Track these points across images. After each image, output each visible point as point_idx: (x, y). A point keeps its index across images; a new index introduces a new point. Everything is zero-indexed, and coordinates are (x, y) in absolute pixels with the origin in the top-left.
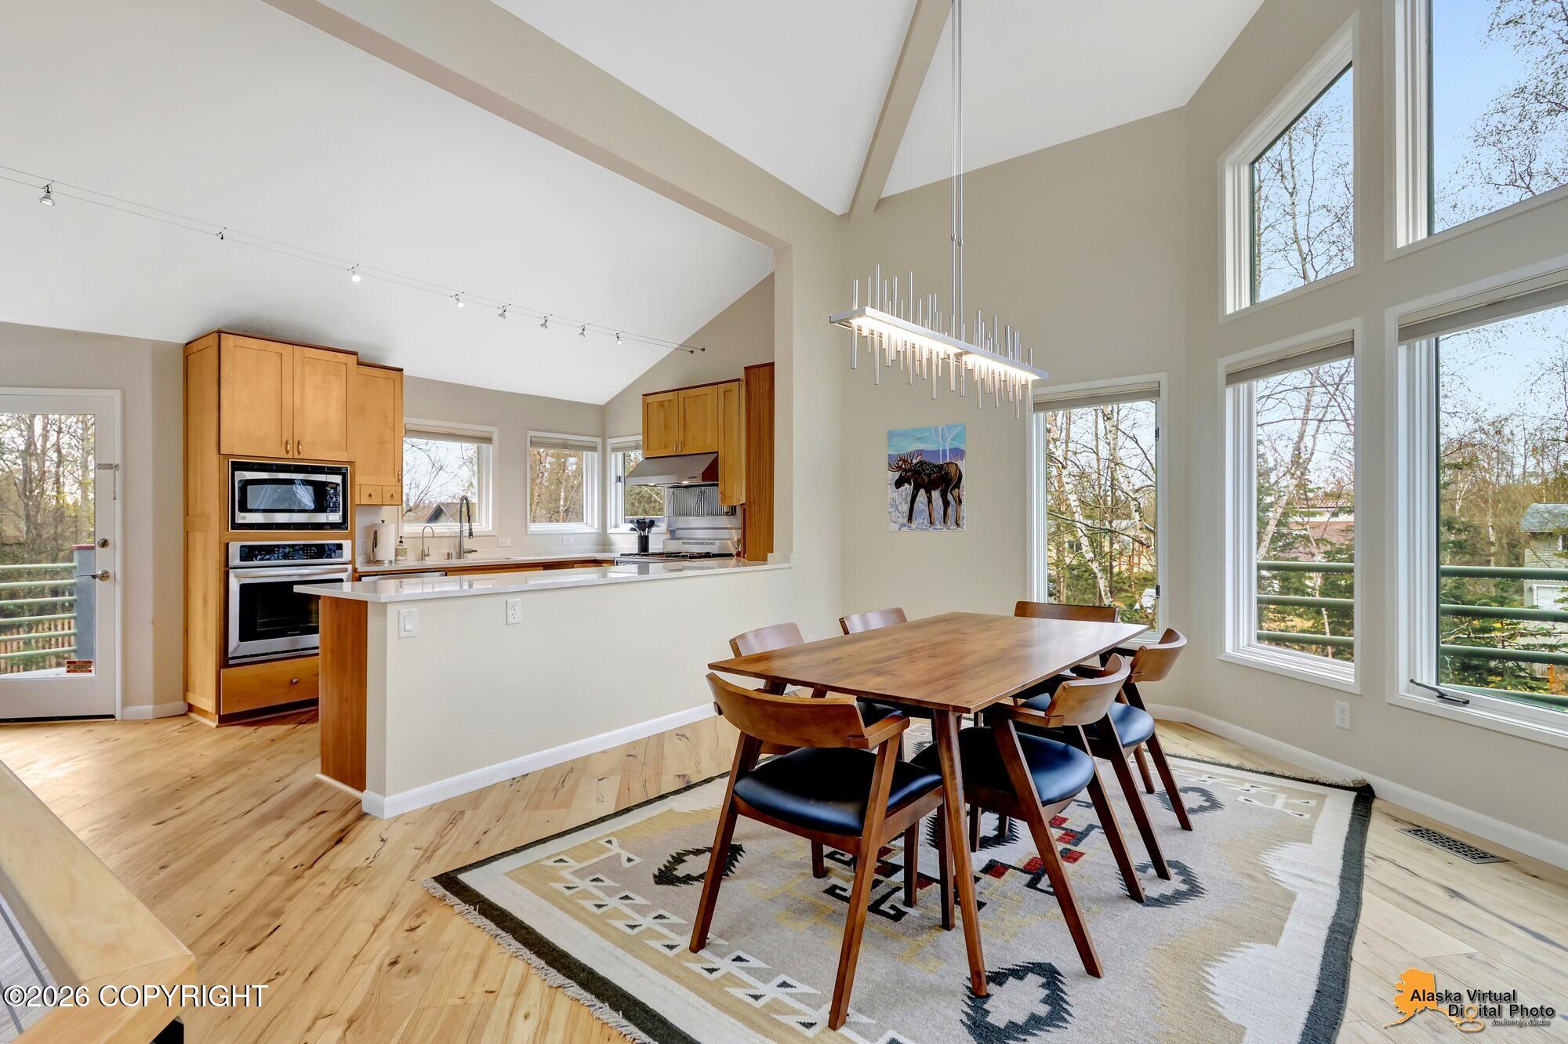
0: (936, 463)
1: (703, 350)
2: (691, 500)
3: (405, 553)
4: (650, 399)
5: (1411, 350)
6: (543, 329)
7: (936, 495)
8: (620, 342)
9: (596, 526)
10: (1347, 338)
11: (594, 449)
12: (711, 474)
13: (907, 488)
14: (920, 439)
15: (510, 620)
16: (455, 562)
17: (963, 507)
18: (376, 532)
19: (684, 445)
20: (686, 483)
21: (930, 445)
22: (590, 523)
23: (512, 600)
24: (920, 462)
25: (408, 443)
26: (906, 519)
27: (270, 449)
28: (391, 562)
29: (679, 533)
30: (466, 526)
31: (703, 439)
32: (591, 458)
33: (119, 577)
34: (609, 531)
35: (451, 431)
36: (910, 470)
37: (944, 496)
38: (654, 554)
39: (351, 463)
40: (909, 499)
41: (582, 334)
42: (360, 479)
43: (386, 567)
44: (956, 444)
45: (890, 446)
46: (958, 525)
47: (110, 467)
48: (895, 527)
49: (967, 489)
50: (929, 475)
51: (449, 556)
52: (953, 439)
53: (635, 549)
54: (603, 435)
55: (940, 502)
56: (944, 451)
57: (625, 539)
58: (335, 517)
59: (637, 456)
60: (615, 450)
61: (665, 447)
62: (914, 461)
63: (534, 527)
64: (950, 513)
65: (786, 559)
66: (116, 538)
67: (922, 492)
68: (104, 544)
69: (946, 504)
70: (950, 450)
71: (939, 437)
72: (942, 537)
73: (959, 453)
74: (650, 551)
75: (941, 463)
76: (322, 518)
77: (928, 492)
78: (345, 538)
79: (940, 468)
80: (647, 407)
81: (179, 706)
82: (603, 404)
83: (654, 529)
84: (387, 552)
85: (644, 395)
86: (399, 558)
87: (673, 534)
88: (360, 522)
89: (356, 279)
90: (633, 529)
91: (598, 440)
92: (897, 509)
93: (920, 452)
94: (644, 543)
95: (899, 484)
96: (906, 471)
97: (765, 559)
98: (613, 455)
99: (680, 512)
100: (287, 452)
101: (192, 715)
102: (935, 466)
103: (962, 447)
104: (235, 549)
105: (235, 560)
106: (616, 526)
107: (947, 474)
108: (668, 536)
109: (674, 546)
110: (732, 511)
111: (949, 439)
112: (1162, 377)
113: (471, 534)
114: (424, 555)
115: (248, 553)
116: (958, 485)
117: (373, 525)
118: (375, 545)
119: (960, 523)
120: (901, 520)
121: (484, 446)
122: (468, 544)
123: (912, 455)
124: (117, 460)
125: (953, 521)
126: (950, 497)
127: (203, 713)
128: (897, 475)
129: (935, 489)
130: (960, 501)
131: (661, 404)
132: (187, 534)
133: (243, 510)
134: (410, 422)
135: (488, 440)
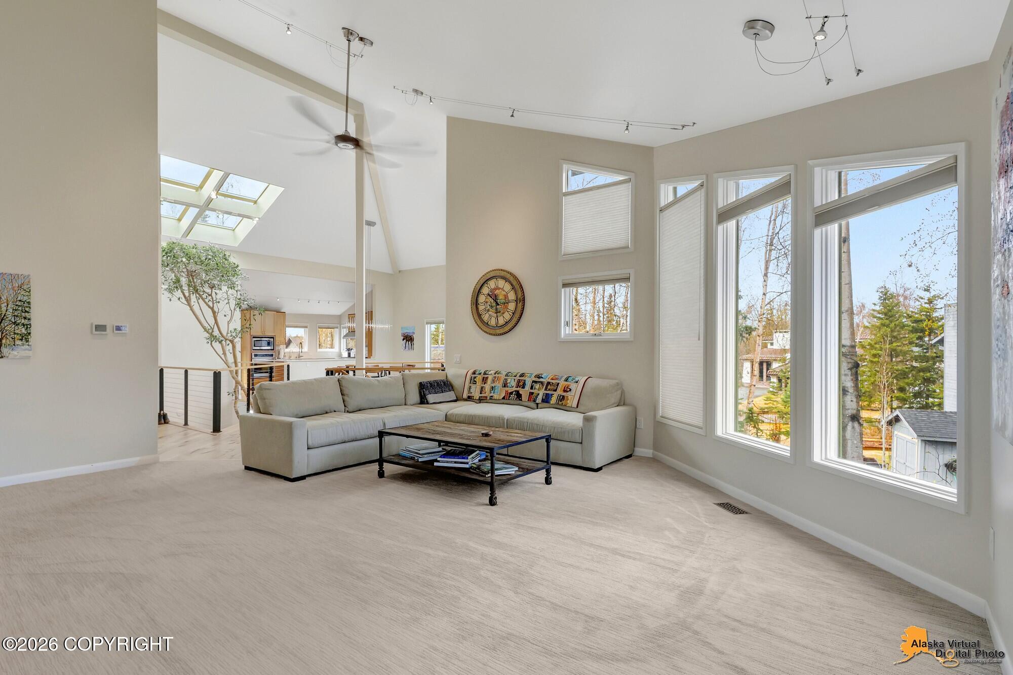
3: (286, 356)
4: (350, 316)
7: (410, 342)
9: (338, 350)
11: (337, 328)
13: (405, 341)
14: (407, 329)
16: (298, 359)
17: (414, 345)
18: (279, 351)
21: (408, 331)
22: (336, 349)
24: (407, 335)
25: (287, 328)
27: (260, 334)
28: (282, 359)
30: (301, 351)
32: (337, 331)
34: (341, 351)
35: (299, 325)
36: (405, 337)
38: (352, 358)
39: (275, 335)
40: (405, 344)
41: (329, 303)
42: (277, 339)
45: (402, 331)
49: (415, 341)
50: (408, 338)
51: (296, 357)
53: (347, 356)
54: (340, 324)
55: (410, 344)
56: (411, 333)
57: (345, 354)
58: (272, 348)
59: (347, 331)
60: (343, 328)
63: (319, 350)
64: (412, 348)
65: (375, 357)
71: (410, 329)
72: (411, 352)
73: (414, 333)
75: (410, 335)
76: (269, 348)
77: (408, 342)
78: (274, 352)
80: (349, 318)
82: (339, 314)
83: (352, 351)
85: (348, 314)
88: (277, 348)
89: (278, 300)
90: (346, 351)
91: (339, 326)
92: (403, 346)
93: (407, 332)
94: (349, 354)
95: (403, 340)
97: (371, 358)
98: (342, 330)
100: (263, 334)
104: (253, 354)
105: (253, 357)
107: (411, 338)
111: (412, 330)
114: (290, 357)
115: (256, 355)
116: (413, 340)
117: (279, 349)
118: (279, 354)
119: (414, 349)
120: (403, 348)
121: (306, 329)
122: (301, 355)
123: (406, 333)
126: (412, 343)
128: (403, 338)
131: (352, 318)
133: (255, 346)
134: (287, 324)
135: (306, 327)
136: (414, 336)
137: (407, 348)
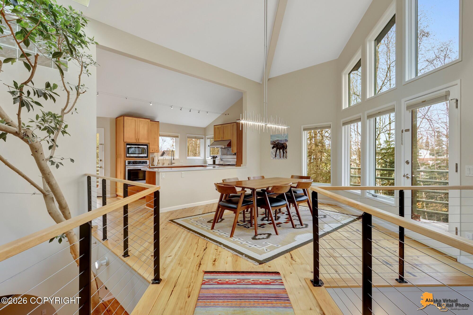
0: (281, 143)
1: (228, 114)
2: (225, 151)
3: (160, 163)
4: (216, 127)
5: (370, 120)
6: (190, 112)
7: (281, 150)
8: (208, 114)
9: (203, 158)
10: (359, 117)
11: (203, 138)
12: (229, 145)
13: (275, 149)
14: (278, 137)
15: (182, 176)
16: (170, 166)
17: (287, 154)
18: (153, 159)
19: (223, 138)
20: (223, 147)
21: (280, 139)
22: (202, 157)
23: (182, 172)
24: (278, 143)
25: (160, 138)
26: (275, 156)
27: (133, 141)
28: (156, 165)
29: (223, 159)
30: (173, 158)
31: (228, 137)
32: (202, 141)
33: (104, 167)
34: (206, 159)
35: (170, 135)
36: (276, 144)
37: (283, 151)
38: (216, 165)
39: (149, 143)
40: (275, 152)
41: (199, 112)
42: (150, 147)
43: (155, 166)
44: (286, 138)
45: (271, 139)
46: (286, 158)
47: (102, 144)
48: (272, 158)
49: (288, 149)
50: (280, 146)
51: (169, 164)
52: (285, 137)
53: (212, 163)
54: (205, 135)
55: (282, 153)
56: (283, 140)
57: (210, 161)
58: (146, 155)
59: (212, 140)
60: (208, 139)
61: (219, 138)
62: (276, 142)
63: (188, 158)
64: (284, 155)
65: (245, 166)
66: (103, 159)
67: (278, 150)
68: (101, 160)
69: (284, 153)
70: (285, 140)
71: (282, 136)
72: (283, 161)
73: (286, 140)
74: (216, 164)
75: (283, 143)
76: (143, 155)
77: (280, 150)
78: (147, 160)
79: (282, 144)
80: (215, 129)
81: (115, 195)
82: (205, 127)
83: (217, 158)
84: (156, 163)
85: (214, 126)
86: (158, 164)
87: (221, 160)
88: (151, 156)
90: (211, 158)
91: (204, 136)
92: (273, 154)
93: (278, 140)
94: (214, 162)
95: (273, 148)
96: (275, 145)
97: (240, 166)
98: (207, 140)
99: (223, 154)
100: (137, 141)
101: (118, 197)
102: (281, 144)
103: (287, 139)
104: (127, 162)
105: (127, 164)
106: (208, 158)
107: (284, 145)
108: (220, 160)
109: (221, 163)
110: (235, 154)
111: (284, 137)
112: (331, 123)
113: (174, 159)
114: (163, 164)
115: (129, 163)
116: (286, 148)
117: (153, 157)
118: (153, 161)
119: (287, 157)
120: (273, 156)
121: (177, 138)
122: (173, 161)
123: (276, 141)
124: (103, 143)
125: (285, 157)
126: (284, 151)
127: (120, 196)
128: (273, 146)
129: (281, 149)
130: (287, 152)
131: (218, 128)
132: (116, 159)
133: (128, 153)
134: (161, 133)
135: (178, 137)
136: (287, 143)
137: (278, 156)
